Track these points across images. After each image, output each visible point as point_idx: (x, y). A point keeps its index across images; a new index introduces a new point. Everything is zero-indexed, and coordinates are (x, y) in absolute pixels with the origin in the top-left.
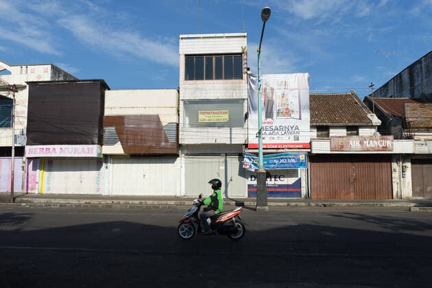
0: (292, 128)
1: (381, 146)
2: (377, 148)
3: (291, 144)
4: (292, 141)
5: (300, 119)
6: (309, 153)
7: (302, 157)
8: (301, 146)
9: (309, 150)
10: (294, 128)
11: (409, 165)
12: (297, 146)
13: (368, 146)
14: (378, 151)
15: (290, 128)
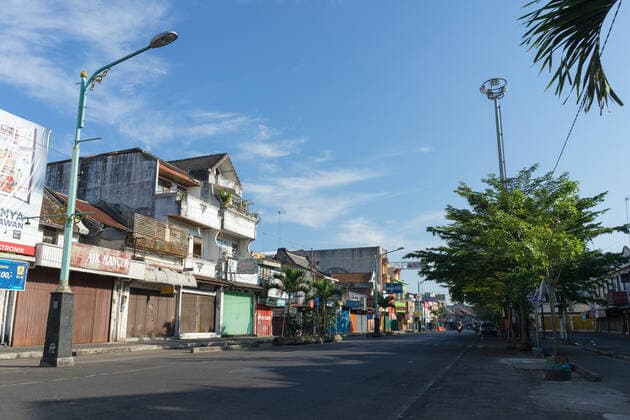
0: (13, 214)
1: (119, 266)
2: (114, 269)
3: (7, 244)
4: (9, 239)
5: (28, 202)
6: (32, 263)
7: (21, 271)
8: (22, 251)
9: (33, 259)
10: (15, 216)
11: (127, 294)
12: (17, 250)
13: (107, 264)
14: (114, 272)
15: (10, 214)
